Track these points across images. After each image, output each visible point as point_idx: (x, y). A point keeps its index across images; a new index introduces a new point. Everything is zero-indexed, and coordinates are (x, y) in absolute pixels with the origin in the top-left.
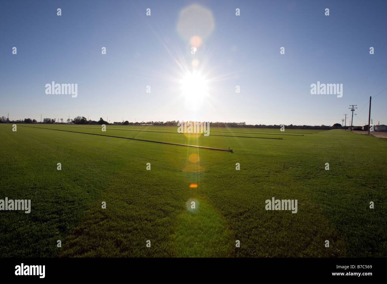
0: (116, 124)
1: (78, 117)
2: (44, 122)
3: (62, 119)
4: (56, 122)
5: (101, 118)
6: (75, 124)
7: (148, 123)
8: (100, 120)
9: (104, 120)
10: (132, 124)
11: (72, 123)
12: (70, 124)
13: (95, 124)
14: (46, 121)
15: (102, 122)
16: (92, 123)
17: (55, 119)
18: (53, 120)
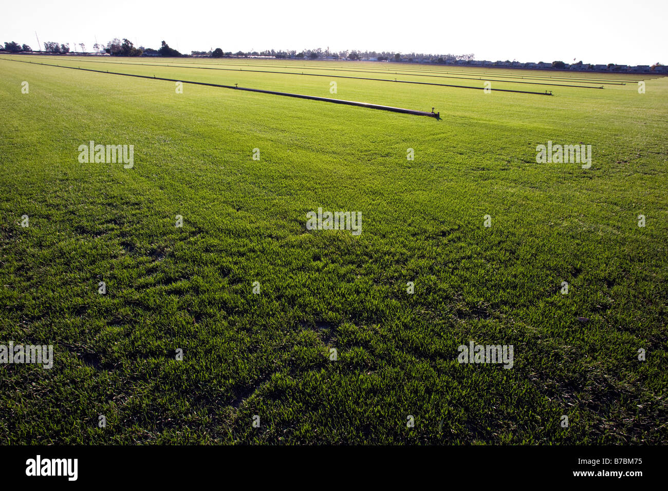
0: (197, 55)
3: (82, 45)
4: (74, 52)
5: (164, 43)
7: (262, 54)
8: (161, 46)
9: (170, 47)
10: (229, 56)
11: (105, 54)
12: (102, 55)
13: (153, 55)
14: (51, 48)
15: (166, 52)
16: (148, 54)
17: (68, 44)
18: (63, 46)
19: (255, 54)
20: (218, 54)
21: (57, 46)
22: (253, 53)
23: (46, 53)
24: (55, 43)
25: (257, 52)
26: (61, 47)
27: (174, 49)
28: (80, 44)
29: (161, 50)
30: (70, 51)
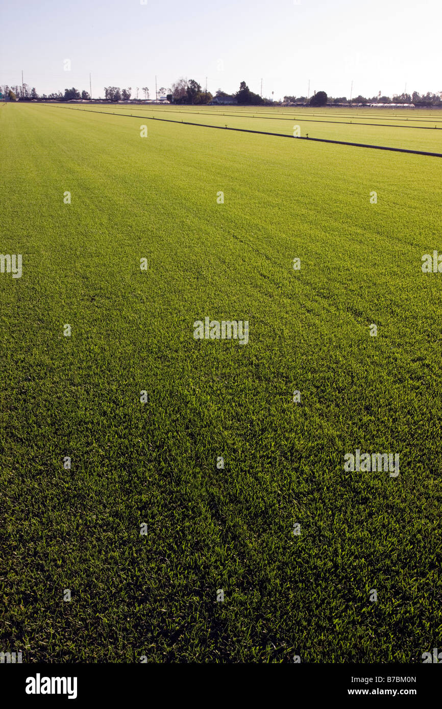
0: (292, 102)
1: (181, 81)
2: (107, 100)
3: (146, 89)
4: (135, 100)
5: (243, 84)
6: (172, 103)
7: (396, 100)
8: (238, 90)
9: (251, 90)
10: (339, 103)
11: (164, 102)
12: (161, 103)
13: (226, 102)
14: (111, 94)
15: (245, 98)
16: (218, 102)
17: (130, 89)
18: (124, 91)
19: (385, 100)
20: (320, 100)
21: (118, 92)
22: (380, 99)
23: (105, 102)
24: (116, 88)
25: (387, 96)
26: (121, 93)
27: (256, 94)
28: (144, 89)
29: (237, 95)
30: (132, 98)
